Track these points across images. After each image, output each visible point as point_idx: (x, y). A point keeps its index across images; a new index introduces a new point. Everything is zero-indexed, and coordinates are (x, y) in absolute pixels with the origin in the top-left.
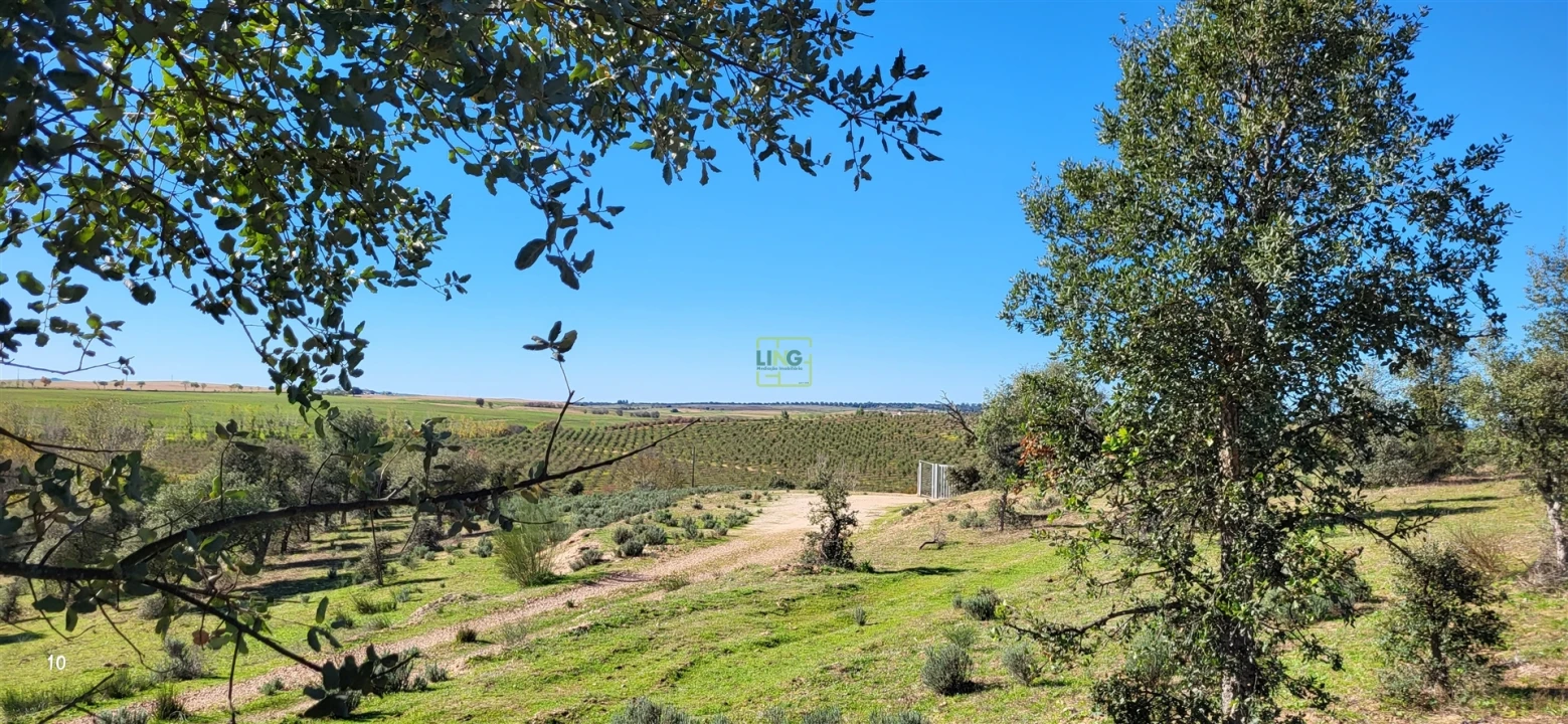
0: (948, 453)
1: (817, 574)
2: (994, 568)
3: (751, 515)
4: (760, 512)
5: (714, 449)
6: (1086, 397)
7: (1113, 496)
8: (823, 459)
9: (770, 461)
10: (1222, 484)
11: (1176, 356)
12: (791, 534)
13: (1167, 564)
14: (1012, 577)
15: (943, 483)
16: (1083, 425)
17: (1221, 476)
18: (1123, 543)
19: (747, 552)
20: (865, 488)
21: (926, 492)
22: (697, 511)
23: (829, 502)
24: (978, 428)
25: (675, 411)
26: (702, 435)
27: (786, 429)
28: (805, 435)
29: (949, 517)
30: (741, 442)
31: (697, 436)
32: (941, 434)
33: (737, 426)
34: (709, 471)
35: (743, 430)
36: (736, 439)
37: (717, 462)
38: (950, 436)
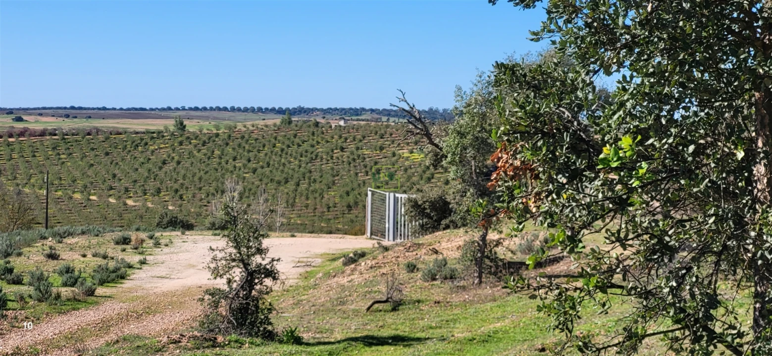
0: (409, 178)
1: (222, 346)
2: (469, 335)
3: (130, 267)
4: (143, 262)
5: (77, 174)
6: (580, 94)
7: (614, 230)
8: (233, 188)
9: (159, 191)
10: (755, 211)
11: (699, 36)
12: (186, 292)
13: (682, 318)
14: (492, 346)
15: (401, 220)
16: (575, 132)
17: (755, 200)
18: (625, 292)
19: (125, 318)
20: (292, 229)
21: (378, 232)
22: (52, 263)
23: (238, 247)
24: (448, 143)
25: (19, 119)
26: (59, 154)
27: (182, 145)
28: (209, 154)
29: (408, 266)
30: (117, 164)
31: (52, 155)
32: (401, 151)
33: (110, 142)
34: (71, 206)
35: (120, 147)
36: (110, 160)
37: (82, 192)
38: (413, 154)
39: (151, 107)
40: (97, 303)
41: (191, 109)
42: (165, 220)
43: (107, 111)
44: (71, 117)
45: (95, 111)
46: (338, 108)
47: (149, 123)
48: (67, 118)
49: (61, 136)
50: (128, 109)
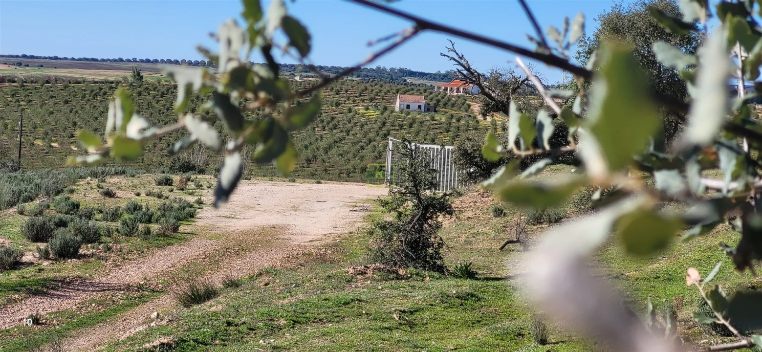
1: (406, 279)
3: (191, 206)
4: (200, 203)
22: (113, 201)
26: (18, 101)
27: (140, 96)
28: (168, 105)
29: (496, 211)
30: (77, 112)
31: (11, 102)
32: (356, 108)
33: (69, 90)
34: (33, 152)
35: (79, 95)
36: (70, 108)
37: (43, 139)
38: (368, 111)
39: (103, 58)
40: (186, 240)
41: (142, 61)
42: (177, 165)
43: (59, 61)
44: (23, 64)
45: (46, 60)
46: (287, 64)
47: (102, 73)
48: (19, 66)
49: (20, 83)
50: (80, 59)
